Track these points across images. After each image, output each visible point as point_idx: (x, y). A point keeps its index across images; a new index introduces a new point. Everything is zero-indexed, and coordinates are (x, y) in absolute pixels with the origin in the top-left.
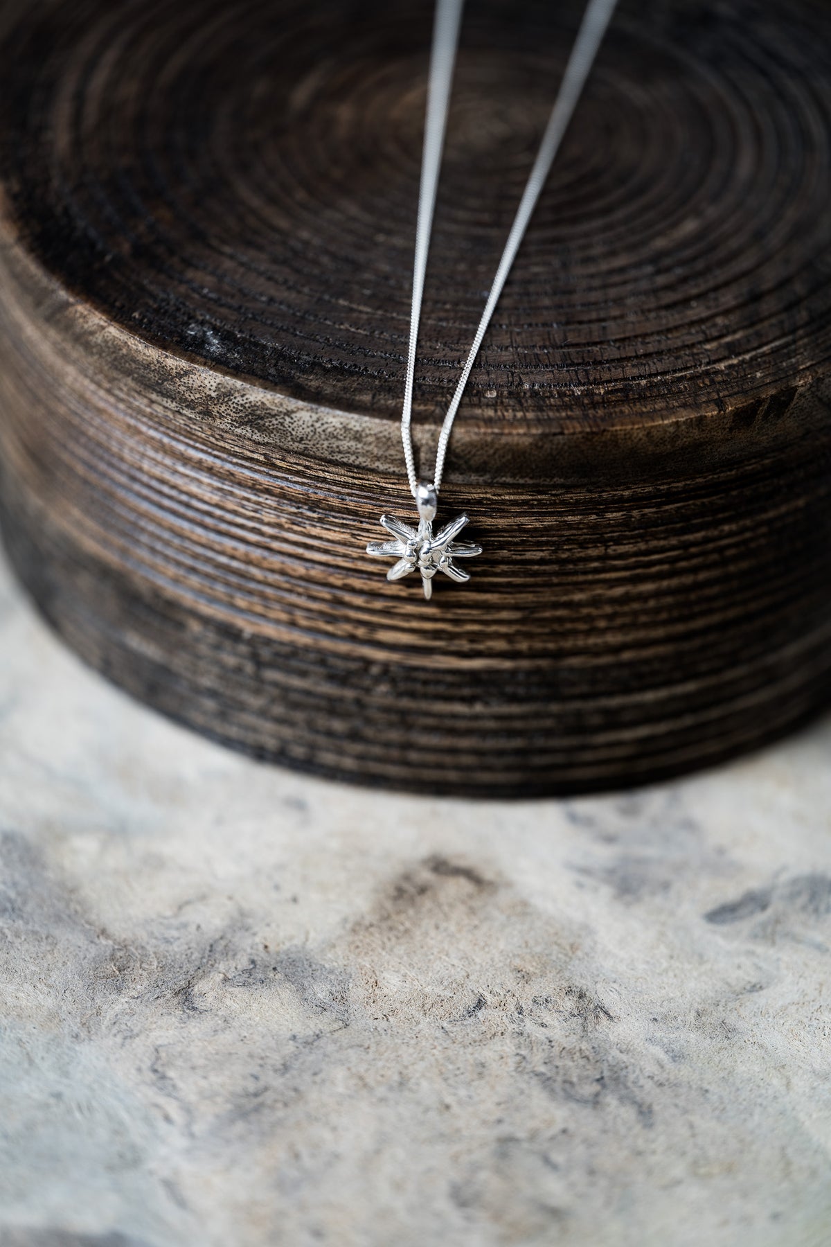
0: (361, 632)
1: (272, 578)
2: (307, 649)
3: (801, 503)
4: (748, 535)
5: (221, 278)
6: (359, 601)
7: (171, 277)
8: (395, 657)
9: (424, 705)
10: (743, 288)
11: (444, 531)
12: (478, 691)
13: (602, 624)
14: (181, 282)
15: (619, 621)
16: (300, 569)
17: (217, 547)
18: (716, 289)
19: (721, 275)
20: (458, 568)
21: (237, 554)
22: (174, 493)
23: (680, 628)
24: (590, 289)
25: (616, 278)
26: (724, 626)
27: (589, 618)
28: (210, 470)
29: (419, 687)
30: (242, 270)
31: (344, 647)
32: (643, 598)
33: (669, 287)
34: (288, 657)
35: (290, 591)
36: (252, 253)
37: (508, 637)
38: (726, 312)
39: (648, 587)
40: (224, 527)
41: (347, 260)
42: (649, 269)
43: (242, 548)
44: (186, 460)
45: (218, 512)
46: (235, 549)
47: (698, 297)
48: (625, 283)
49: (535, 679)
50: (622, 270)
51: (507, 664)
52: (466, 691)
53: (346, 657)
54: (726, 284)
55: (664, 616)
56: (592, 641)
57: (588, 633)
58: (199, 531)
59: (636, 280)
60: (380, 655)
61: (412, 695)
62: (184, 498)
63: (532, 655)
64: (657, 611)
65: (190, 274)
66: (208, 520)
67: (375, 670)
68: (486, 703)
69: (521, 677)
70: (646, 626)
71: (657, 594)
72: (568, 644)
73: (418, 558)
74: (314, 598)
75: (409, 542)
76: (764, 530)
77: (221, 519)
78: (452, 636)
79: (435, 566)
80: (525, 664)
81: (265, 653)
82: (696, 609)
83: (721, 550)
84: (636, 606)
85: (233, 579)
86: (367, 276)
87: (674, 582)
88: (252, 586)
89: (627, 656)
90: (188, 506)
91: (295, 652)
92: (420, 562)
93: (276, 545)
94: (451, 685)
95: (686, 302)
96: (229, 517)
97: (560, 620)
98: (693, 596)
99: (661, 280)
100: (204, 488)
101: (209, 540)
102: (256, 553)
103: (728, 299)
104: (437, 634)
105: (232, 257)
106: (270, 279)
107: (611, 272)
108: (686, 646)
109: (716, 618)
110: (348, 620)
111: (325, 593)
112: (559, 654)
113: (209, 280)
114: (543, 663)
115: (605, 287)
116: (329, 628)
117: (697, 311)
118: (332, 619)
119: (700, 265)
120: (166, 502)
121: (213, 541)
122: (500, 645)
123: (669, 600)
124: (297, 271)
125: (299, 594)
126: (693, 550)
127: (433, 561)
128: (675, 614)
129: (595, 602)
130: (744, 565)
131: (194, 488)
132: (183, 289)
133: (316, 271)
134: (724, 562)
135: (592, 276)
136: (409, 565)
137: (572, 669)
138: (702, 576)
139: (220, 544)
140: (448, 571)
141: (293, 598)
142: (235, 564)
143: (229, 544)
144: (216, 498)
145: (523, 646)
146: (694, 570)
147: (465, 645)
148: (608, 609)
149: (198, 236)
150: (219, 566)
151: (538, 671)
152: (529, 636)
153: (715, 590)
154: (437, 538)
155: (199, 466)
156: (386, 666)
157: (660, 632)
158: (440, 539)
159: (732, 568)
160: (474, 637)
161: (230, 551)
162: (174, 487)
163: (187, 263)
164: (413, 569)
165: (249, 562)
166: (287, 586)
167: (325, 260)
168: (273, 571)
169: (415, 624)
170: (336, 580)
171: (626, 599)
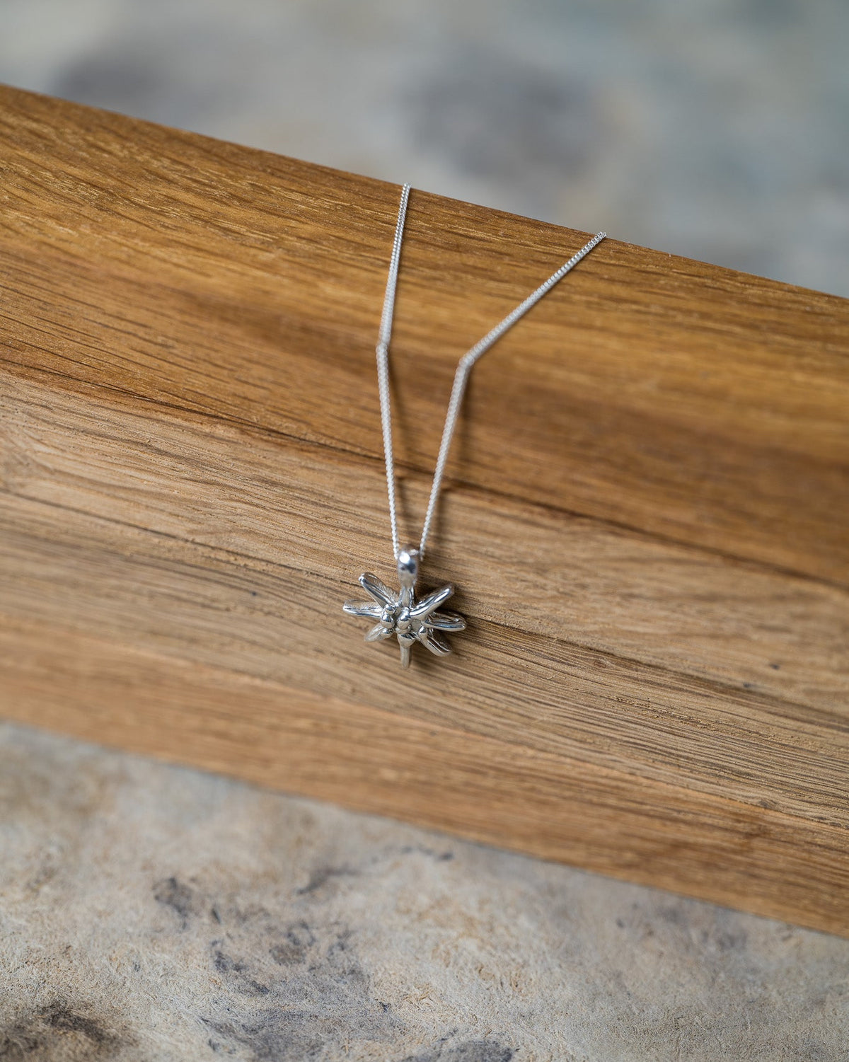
11: (426, 599)
20: (438, 640)
73: (396, 625)
75: (387, 606)
79: (413, 636)
92: (397, 629)
127: (412, 629)
136: (385, 631)
140: (427, 644)
154: (418, 607)
158: (421, 608)
164: (388, 636)
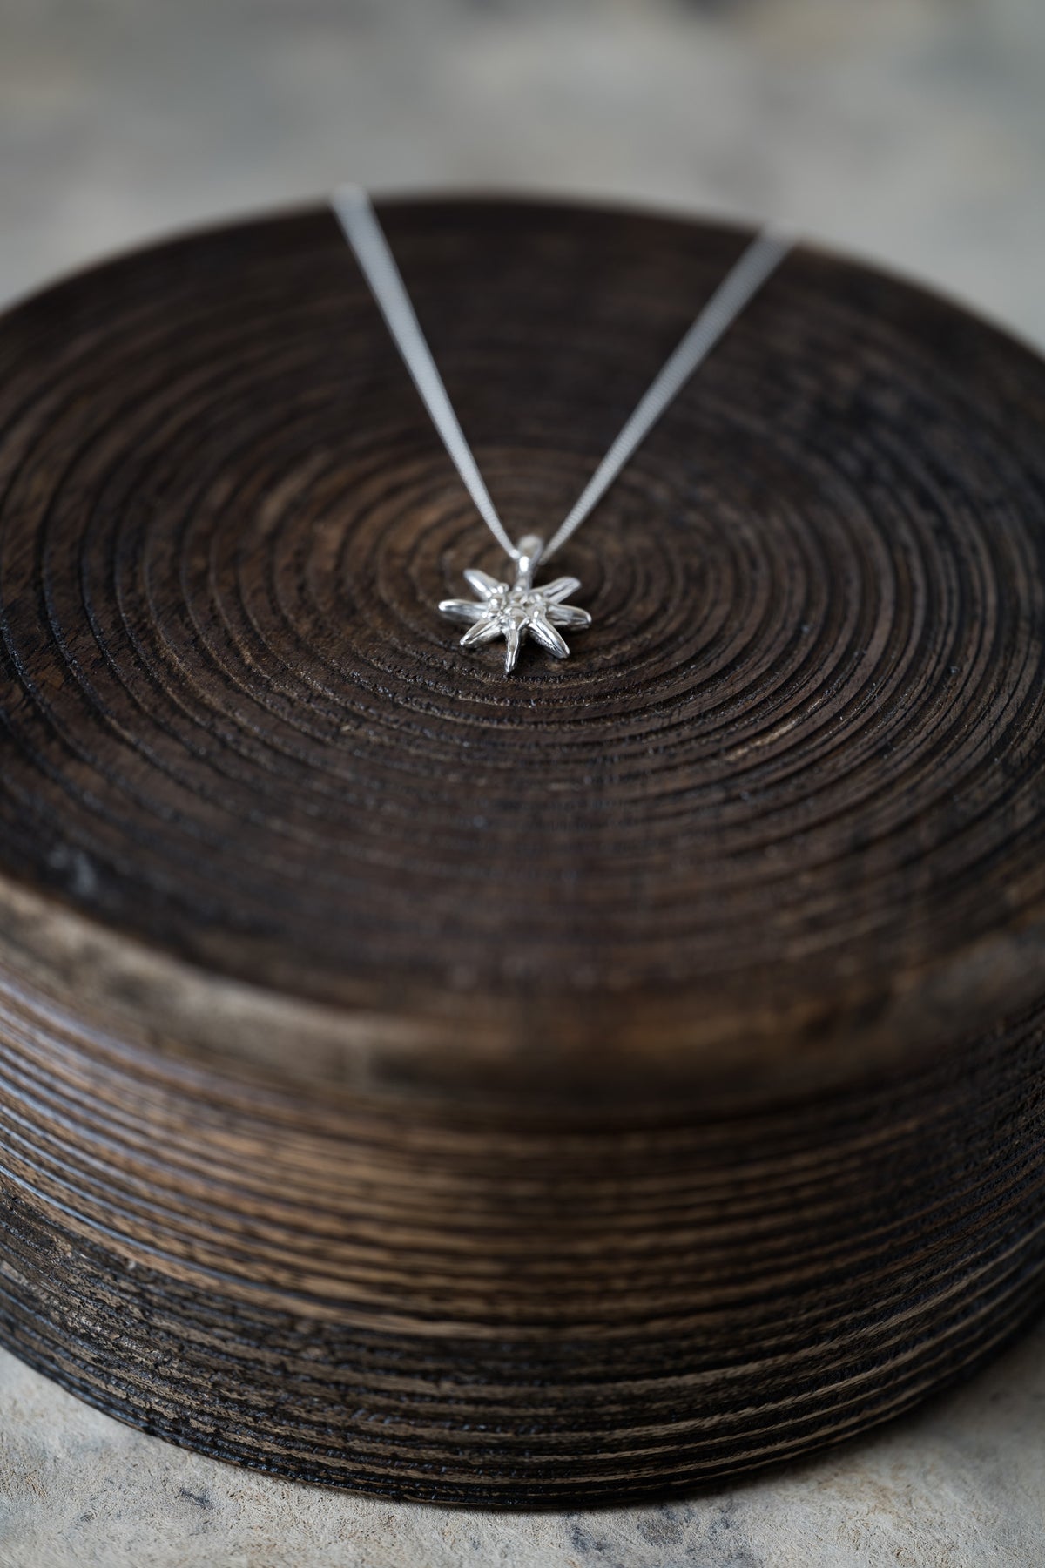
0: (282, 1277)
1: (162, 1196)
2: (210, 1294)
3: (911, 1125)
4: (831, 1170)
5: (111, 781)
6: (279, 1236)
7: (43, 773)
8: (330, 1313)
9: (371, 1379)
10: (843, 833)
12: (446, 1365)
13: (620, 1284)
14: (55, 781)
15: (644, 1282)
16: (198, 1187)
17: (89, 1147)
18: (807, 830)
19: (816, 809)
21: (115, 1159)
22: (33, 1070)
23: (734, 1292)
24: (629, 821)
25: (668, 807)
26: (797, 1290)
27: (600, 1277)
28: (79, 1046)
29: (363, 1354)
30: (144, 767)
31: (260, 1296)
32: (679, 1251)
33: (741, 825)
34: (186, 1300)
35: (186, 1215)
36: (164, 742)
37: (487, 1297)
38: (816, 867)
39: (685, 1238)
40: (98, 1122)
41: (294, 760)
42: (717, 795)
43: (122, 1152)
44: (47, 1028)
45: (88, 1101)
46: (112, 1153)
47: (781, 841)
48: (679, 814)
49: (525, 1353)
50: (679, 793)
51: (486, 1332)
52: (430, 1365)
53: (263, 1309)
54: (823, 823)
55: (709, 1276)
56: (606, 1306)
57: (602, 1295)
58: (66, 1123)
59: (696, 810)
60: (310, 1310)
61: (355, 1365)
62: (46, 1078)
63: (521, 1321)
64: (700, 1269)
65: (71, 770)
66: (77, 1111)
67: (303, 1328)
68: (459, 1382)
69: (506, 1349)
70: (682, 1288)
71: (700, 1247)
72: (572, 1309)
74: (217, 1227)
76: (854, 1163)
77: (94, 1111)
78: (408, 1291)
80: (511, 1333)
81: (156, 1293)
82: (757, 1267)
83: (792, 1189)
84: (668, 1262)
85: (112, 1192)
86: (319, 785)
87: (723, 1232)
88: (136, 1202)
89: (656, 1327)
90: (50, 1088)
91: (195, 1295)
93: (167, 1153)
94: (410, 1355)
95: (760, 848)
96: (104, 1109)
97: (561, 1278)
98: (752, 1250)
99: (731, 812)
100: (71, 1067)
101: (78, 1137)
102: (141, 1162)
103: (821, 846)
104: (387, 1288)
105: (133, 748)
106: (181, 783)
107: (662, 796)
108: (742, 1315)
109: (787, 1279)
110: (265, 1260)
111: (232, 1222)
112: (559, 1323)
113: (95, 780)
114: (537, 1333)
115: (649, 819)
116: (240, 1268)
117: (775, 863)
118: (243, 1257)
119: (789, 793)
120: (24, 1081)
121: (84, 1139)
122: (476, 1306)
123: (716, 1255)
124: (220, 773)
125: (199, 1221)
126: (752, 1190)
128: (726, 1273)
129: (610, 1255)
130: (827, 1209)
131: (58, 1067)
132: (56, 793)
133: (247, 775)
134: (798, 1206)
135: (635, 801)
137: (577, 1343)
138: (765, 1224)
139: (93, 1143)
141: (191, 1226)
142: (113, 1172)
143: (105, 1145)
144: (86, 1082)
145: (508, 1309)
146: (754, 1216)
147: (427, 1304)
148: (628, 1266)
149: (93, 712)
150: (92, 1172)
151: (529, 1343)
152: (516, 1296)
153: (784, 1242)
155: (64, 1037)
156: (318, 1327)
157: (704, 1297)
159: (808, 1214)
160: (438, 1294)
161: (107, 1155)
162: (32, 1062)
163: (70, 753)
165: (131, 1171)
166: (181, 1208)
167: (263, 758)
168: (162, 1186)
169: (357, 1273)
170: (248, 1206)
171: (653, 1253)
